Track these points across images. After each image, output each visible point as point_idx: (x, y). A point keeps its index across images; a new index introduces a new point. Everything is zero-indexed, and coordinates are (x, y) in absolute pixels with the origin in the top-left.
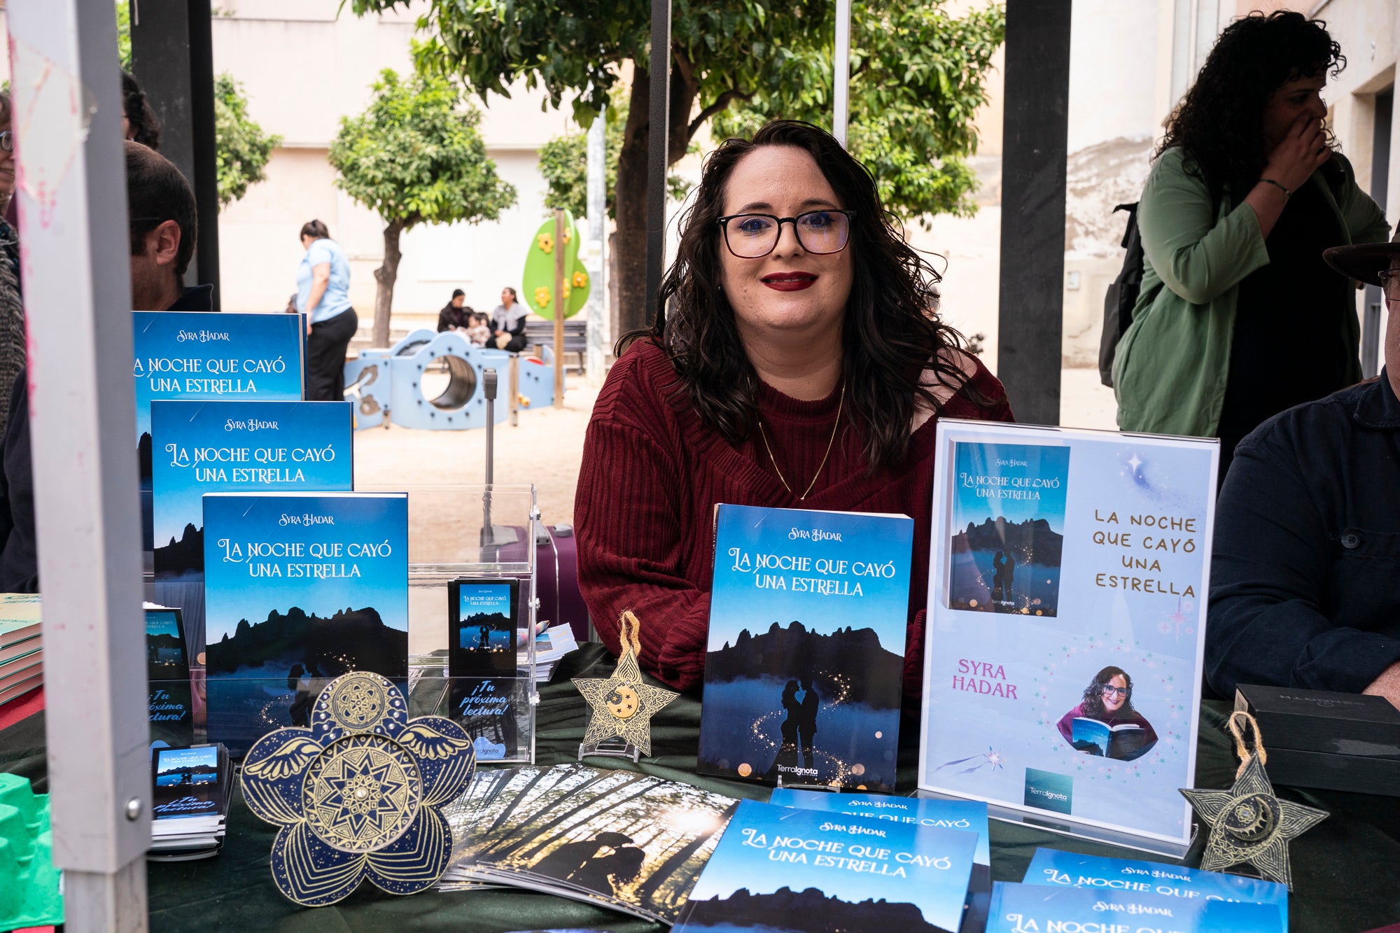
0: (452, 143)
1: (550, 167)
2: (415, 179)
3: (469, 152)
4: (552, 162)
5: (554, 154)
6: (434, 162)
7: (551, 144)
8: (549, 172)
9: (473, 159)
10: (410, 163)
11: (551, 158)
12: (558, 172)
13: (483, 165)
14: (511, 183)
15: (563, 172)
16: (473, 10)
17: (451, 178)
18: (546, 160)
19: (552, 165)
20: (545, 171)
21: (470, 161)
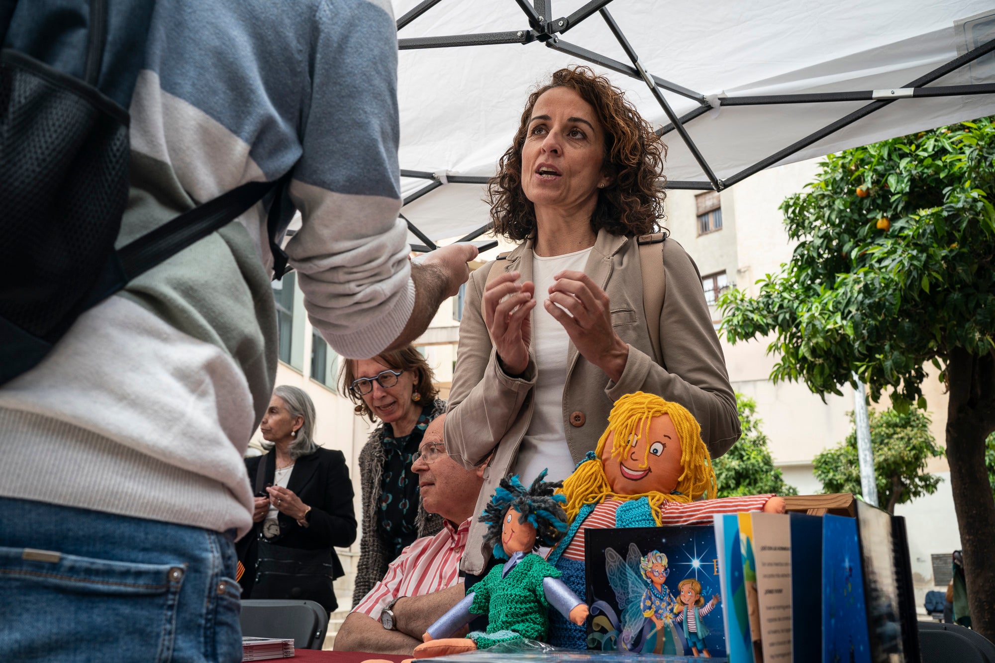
0: (749, 459)
1: (823, 472)
2: (724, 485)
3: (762, 465)
4: (825, 468)
5: (826, 463)
6: (737, 472)
7: (822, 455)
8: (823, 476)
9: (764, 469)
10: (721, 474)
11: (824, 466)
12: (831, 475)
13: (772, 473)
14: (793, 486)
15: (834, 475)
16: (825, 327)
17: (749, 484)
18: (820, 467)
19: (825, 471)
20: (820, 475)
21: (762, 471)
